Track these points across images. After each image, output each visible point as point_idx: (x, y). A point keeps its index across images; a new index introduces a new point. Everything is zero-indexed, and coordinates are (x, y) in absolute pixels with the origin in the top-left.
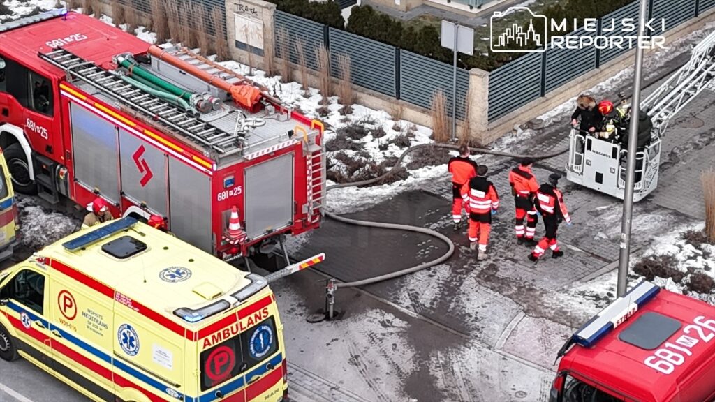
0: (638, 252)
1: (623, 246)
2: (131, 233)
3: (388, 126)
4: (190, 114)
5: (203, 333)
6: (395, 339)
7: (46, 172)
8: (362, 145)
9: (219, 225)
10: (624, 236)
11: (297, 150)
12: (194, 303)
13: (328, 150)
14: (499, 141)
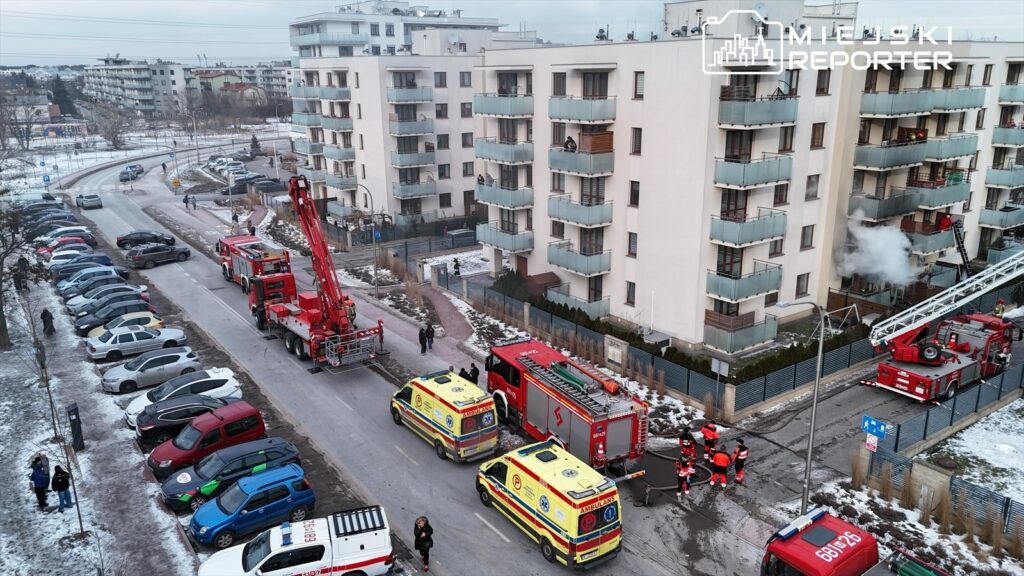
0: (813, 490)
1: (805, 486)
2: (550, 450)
3: (682, 408)
4: (583, 394)
5: (581, 506)
6: (679, 521)
7: (514, 415)
8: (668, 417)
9: (593, 450)
10: (806, 481)
11: (634, 417)
12: (578, 489)
13: (650, 417)
14: (739, 422)
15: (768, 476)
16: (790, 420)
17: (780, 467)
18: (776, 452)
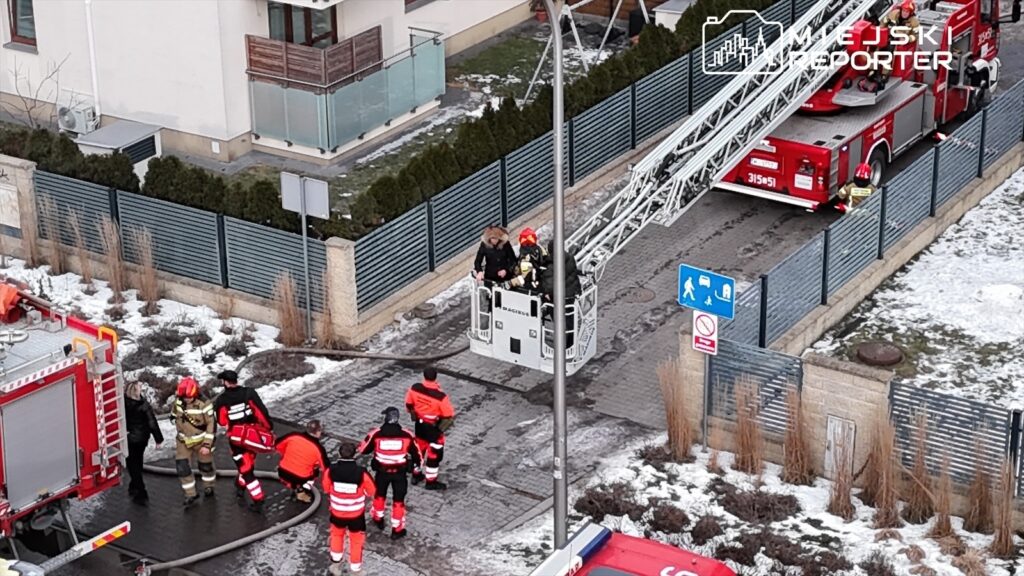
0: (578, 482)
1: (558, 475)
3: (214, 327)
8: (177, 359)
10: (559, 461)
13: (126, 368)
14: (375, 338)
15: (463, 469)
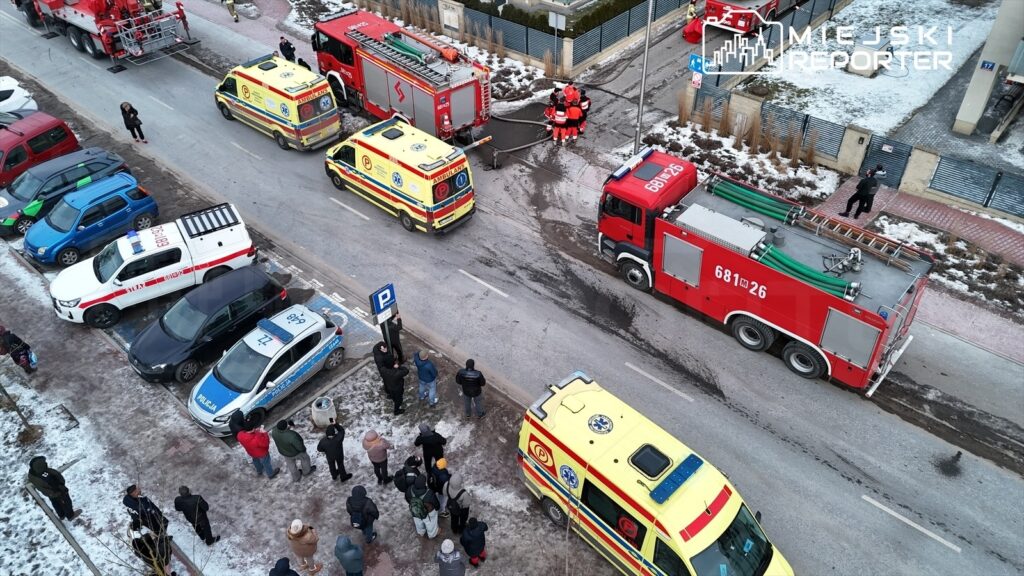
1: (638, 129)
2: (396, 127)
3: (522, 69)
4: (422, 65)
5: (433, 176)
6: (526, 178)
7: (352, 96)
8: (509, 80)
9: (439, 122)
10: (638, 124)
11: (476, 83)
12: (428, 162)
13: (492, 82)
14: (578, 76)
15: (605, 125)
16: (626, 67)
17: (615, 116)
18: (612, 101)
